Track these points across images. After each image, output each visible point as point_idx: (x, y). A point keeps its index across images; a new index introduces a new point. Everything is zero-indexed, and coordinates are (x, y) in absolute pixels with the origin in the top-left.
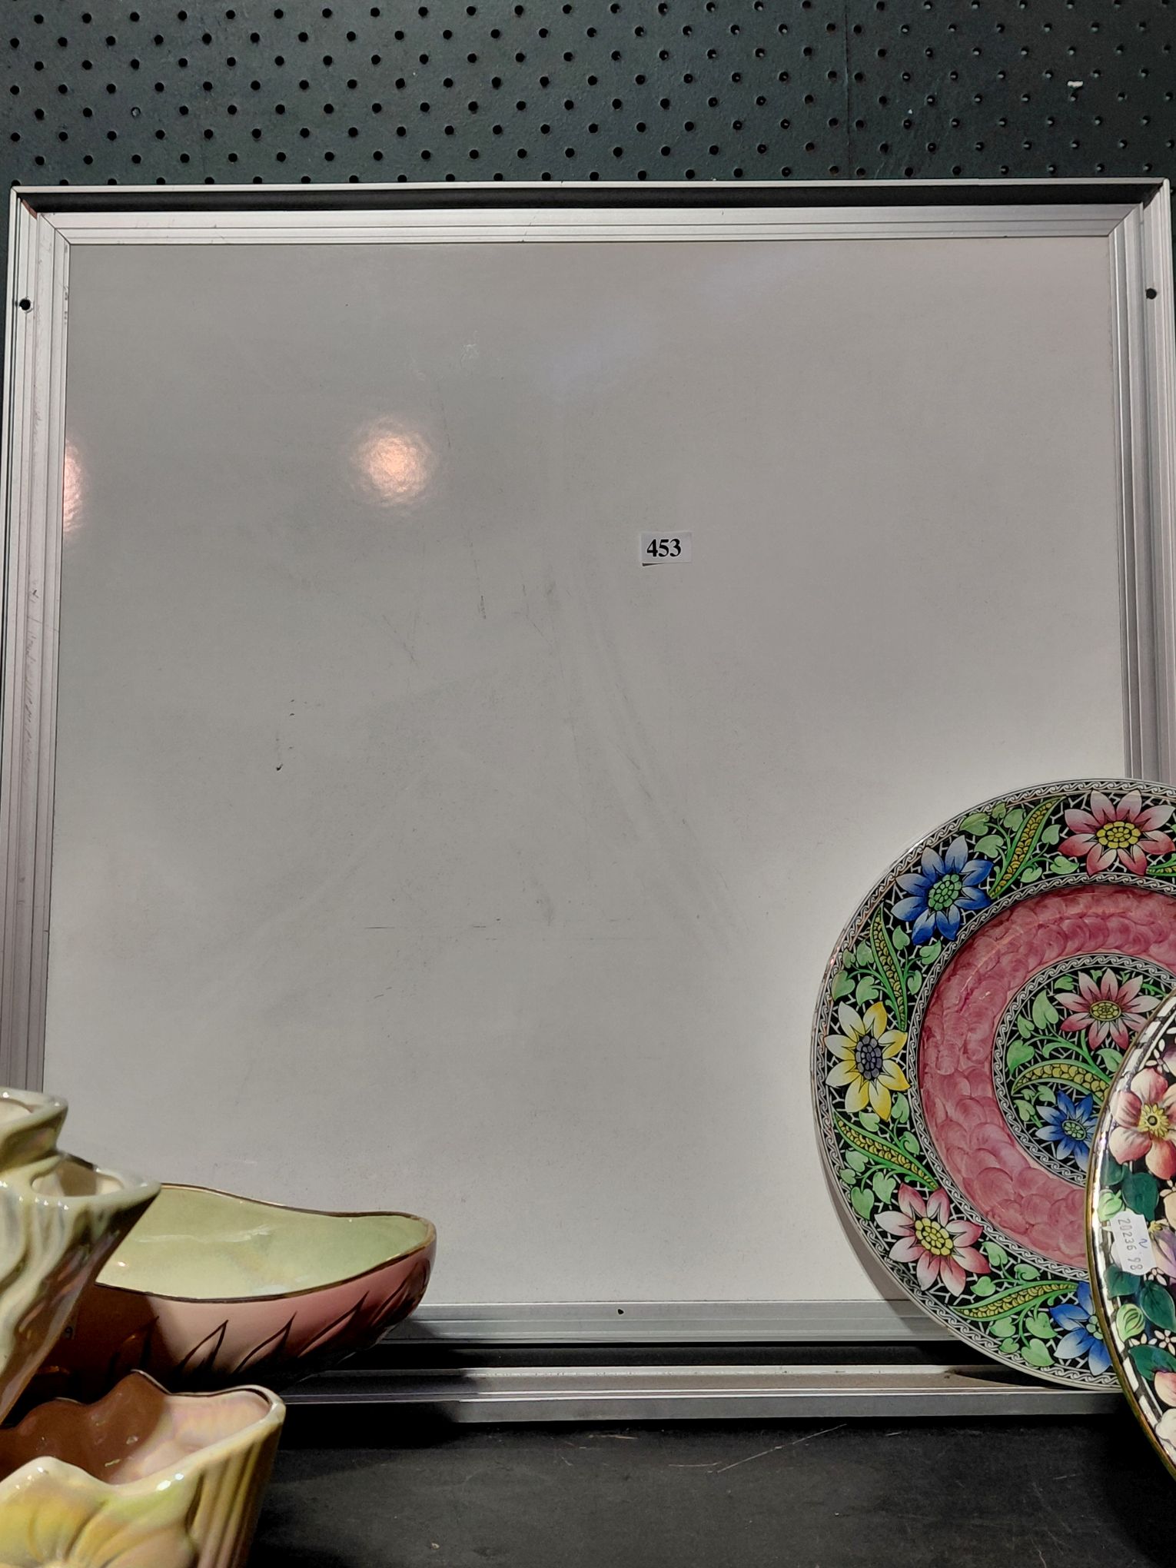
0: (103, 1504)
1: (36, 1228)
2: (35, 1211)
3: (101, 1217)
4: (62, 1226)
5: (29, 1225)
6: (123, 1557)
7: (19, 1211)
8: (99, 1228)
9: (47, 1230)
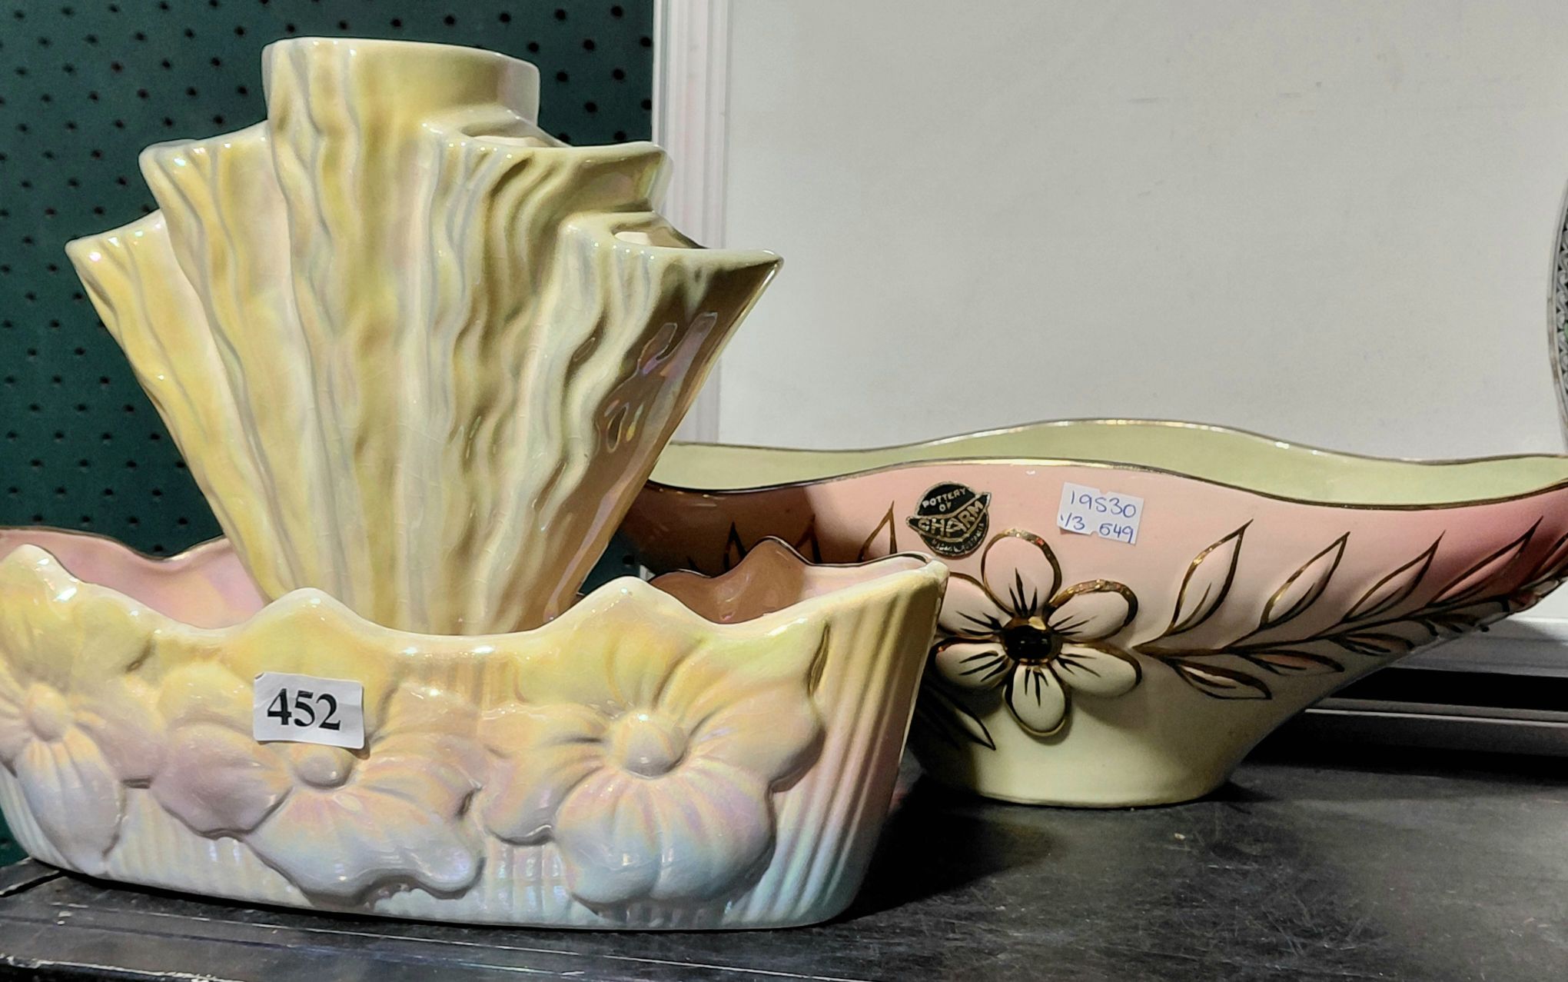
0: (700, 642)
1: (616, 283)
2: (613, 259)
3: (697, 275)
4: (648, 279)
5: (606, 277)
6: (726, 713)
7: (594, 256)
8: (696, 293)
9: (629, 283)
